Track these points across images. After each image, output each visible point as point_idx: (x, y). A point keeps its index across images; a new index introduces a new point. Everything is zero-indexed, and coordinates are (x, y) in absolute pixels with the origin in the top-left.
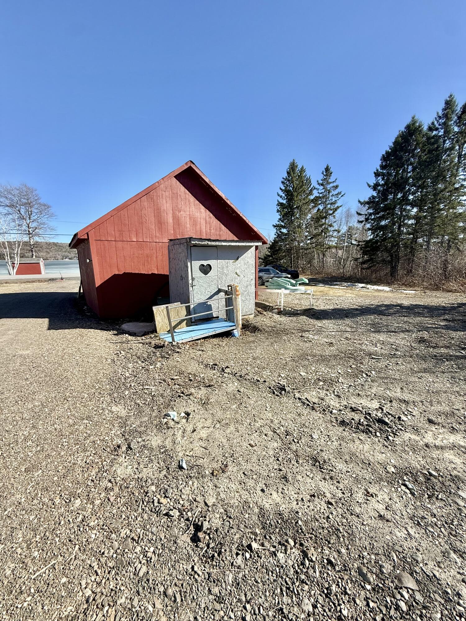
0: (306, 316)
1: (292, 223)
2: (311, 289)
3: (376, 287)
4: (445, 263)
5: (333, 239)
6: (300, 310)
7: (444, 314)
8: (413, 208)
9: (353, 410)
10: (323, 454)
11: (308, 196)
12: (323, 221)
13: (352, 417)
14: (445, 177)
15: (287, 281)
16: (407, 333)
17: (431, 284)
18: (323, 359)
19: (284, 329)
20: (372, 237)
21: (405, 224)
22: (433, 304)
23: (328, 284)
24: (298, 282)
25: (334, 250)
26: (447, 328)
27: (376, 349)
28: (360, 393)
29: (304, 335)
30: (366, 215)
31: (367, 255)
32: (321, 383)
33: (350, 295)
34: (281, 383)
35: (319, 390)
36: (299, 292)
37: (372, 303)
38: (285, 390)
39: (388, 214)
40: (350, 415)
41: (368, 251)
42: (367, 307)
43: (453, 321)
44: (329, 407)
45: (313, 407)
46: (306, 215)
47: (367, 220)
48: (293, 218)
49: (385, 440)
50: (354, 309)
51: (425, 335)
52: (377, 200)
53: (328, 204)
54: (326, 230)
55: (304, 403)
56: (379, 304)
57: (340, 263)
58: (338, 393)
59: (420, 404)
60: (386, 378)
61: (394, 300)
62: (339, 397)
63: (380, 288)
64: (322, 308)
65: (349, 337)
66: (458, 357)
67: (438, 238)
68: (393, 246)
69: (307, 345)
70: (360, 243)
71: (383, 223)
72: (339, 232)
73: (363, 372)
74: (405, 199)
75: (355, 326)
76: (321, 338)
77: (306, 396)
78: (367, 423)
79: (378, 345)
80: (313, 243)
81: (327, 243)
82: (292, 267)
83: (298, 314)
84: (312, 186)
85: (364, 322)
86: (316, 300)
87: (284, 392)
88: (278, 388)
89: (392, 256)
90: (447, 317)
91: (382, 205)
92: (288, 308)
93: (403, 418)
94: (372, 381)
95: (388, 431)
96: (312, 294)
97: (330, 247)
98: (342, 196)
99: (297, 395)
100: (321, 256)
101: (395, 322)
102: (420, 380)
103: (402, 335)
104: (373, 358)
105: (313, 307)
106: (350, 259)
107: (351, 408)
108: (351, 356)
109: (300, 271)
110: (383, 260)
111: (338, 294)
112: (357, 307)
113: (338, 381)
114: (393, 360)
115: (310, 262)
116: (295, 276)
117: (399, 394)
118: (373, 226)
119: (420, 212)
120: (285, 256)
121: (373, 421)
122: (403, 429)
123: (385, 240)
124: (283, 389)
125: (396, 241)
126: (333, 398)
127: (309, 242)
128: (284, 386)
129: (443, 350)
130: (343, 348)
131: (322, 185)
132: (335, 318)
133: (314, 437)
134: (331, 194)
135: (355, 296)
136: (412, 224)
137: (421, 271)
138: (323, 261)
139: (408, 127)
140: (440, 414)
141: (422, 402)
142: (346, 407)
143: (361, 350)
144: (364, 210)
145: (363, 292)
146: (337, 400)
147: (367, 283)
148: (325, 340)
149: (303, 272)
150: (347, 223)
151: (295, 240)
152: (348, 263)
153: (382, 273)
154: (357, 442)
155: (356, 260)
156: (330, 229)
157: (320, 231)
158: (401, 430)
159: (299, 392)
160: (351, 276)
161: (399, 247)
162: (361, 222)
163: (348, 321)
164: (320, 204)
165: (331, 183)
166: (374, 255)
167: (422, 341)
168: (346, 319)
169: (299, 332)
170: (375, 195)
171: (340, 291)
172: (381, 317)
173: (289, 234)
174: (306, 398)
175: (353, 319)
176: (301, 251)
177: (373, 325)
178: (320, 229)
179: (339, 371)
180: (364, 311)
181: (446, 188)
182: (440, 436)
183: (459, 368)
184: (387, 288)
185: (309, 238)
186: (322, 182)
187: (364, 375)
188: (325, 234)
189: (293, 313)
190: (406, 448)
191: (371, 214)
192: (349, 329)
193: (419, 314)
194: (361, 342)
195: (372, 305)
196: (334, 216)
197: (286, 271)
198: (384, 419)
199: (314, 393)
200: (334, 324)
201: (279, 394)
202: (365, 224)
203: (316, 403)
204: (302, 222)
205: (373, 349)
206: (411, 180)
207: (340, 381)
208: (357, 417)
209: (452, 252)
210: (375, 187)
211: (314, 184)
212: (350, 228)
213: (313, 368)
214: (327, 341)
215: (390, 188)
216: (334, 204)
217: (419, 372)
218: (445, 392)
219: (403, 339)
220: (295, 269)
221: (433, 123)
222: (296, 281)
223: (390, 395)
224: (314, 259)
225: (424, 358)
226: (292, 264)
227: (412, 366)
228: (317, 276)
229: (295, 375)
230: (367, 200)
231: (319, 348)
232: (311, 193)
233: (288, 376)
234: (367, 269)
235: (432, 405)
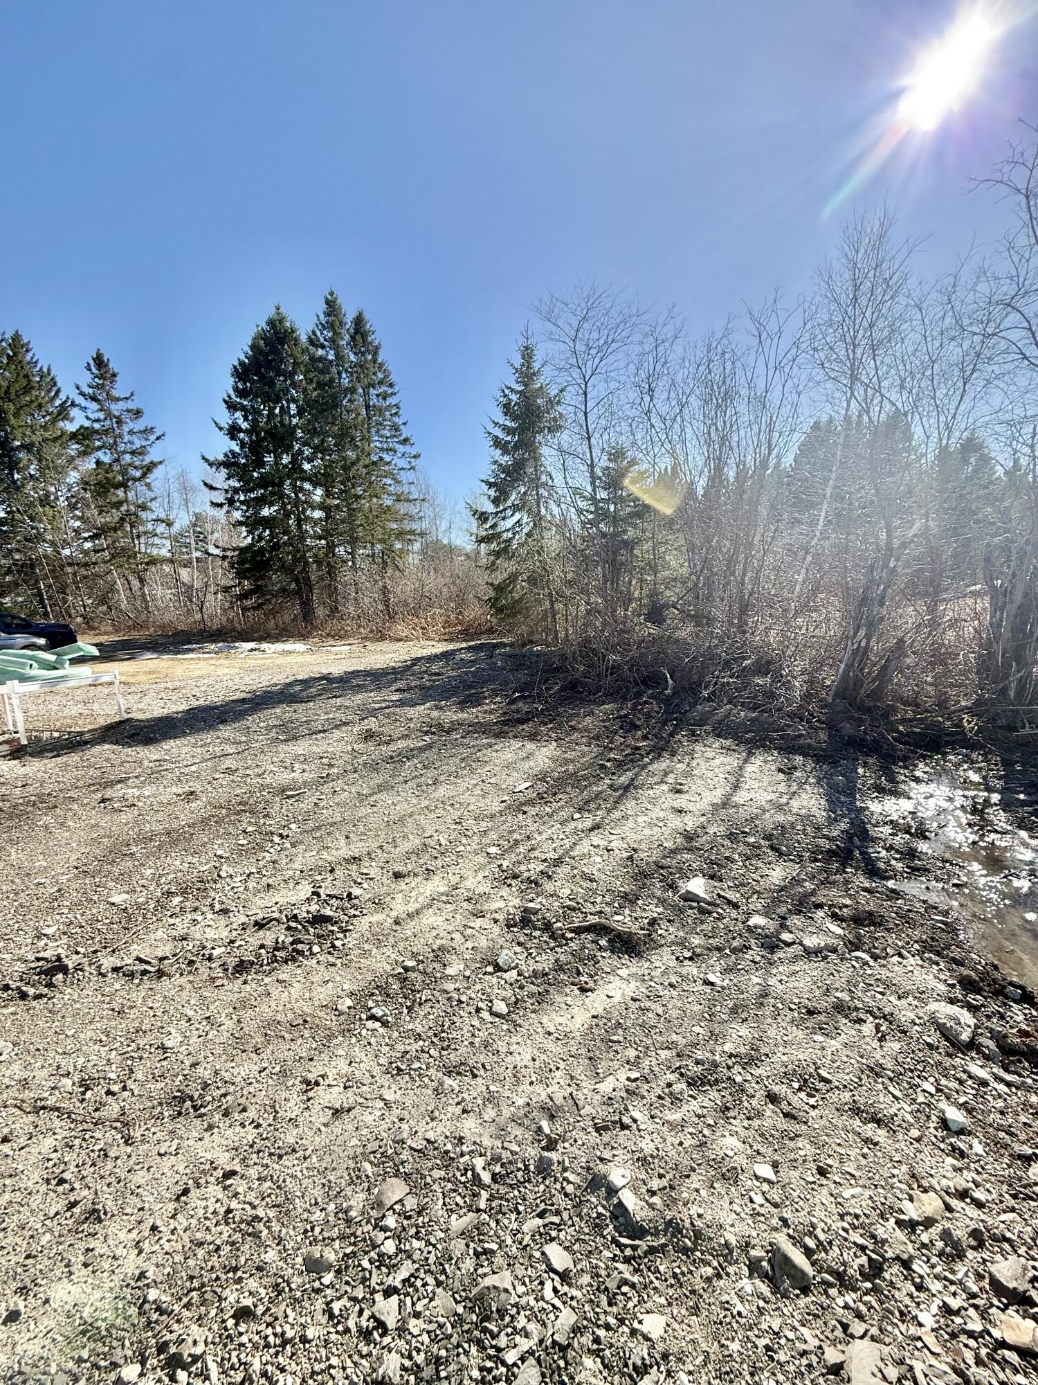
0: (112, 743)
1: (17, 489)
2: (114, 671)
3: (279, 646)
4: (385, 591)
5: (157, 541)
6: (89, 731)
7: (396, 680)
8: (315, 488)
9: (259, 925)
10: (200, 1070)
11: (54, 421)
12: (120, 492)
13: (259, 943)
14: (353, 439)
15: (23, 656)
16: (344, 729)
17: (372, 631)
18: (175, 839)
19: (39, 796)
20: (249, 540)
21: (308, 519)
22: (378, 666)
23: (169, 652)
24: (66, 657)
25: (167, 568)
26: (402, 703)
27: (293, 775)
28: (270, 881)
29: (109, 793)
30: (226, 491)
31: (248, 579)
32: (176, 900)
33: (226, 671)
34: (47, 955)
35: (172, 921)
36: (72, 683)
37: (275, 681)
38: (64, 969)
39: (272, 494)
40: (255, 939)
41: (247, 570)
42: (266, 692)
43: (409, 689)
44: (204, 947)
45: (158, 971)
46: (61, 471)
47: (231, 502)
48: (16, 476)
49: (329, 953)
50: (237, 701)
51: (372, 724)
52: (243, 461)
53: (125, 452)
54: (131, 519)
55: (132, 975)
56: (288, 681)
57: (191, 601)
58: (222, 903)
59: (379, 851)
60: (319, 828)
61: (316, 669)
62: (225, 911)
63: (288, 646)
64: (157, 712)
65: (233, 768)
66: (422, 750)
67: (365, 547)
68: (295, 560)
69: (124, 818)
70: (229, 553)
71: (266, 512)
72: (169, 524)
73: (272, 833)
74: (295, 466)
75: (244, 739)
76: (161, 789)
77: (135, 954)
78: (291, 939)
79: (297, 766)
80: (103, 550)
81: (143, 550)
82: (46, 614)
83: (86, 743)
84: (63, 396)
85: (262, 725)
86: (137, 697)
87: (60, 976)
88: (39, 974)
89: (297, 580)
90: (400, 685)
91: (255, 474)
92: (46, 735)
93: (356, 891)
94: (293, 845)
95: (332, 932)
96: (117, 682)
97: (153, 562)
98: (158, 438)
99: (107, 962)
100: (136, 584)
101: (319, 711)
102: (375, 809)
103: (337, 734)
104: (288, 797)
105: (130, 716)
106: (212, 589)
107: (256, 924)
108: (243, 807)
109: (79, 625)
110: (284, 590)
111: (198, 673)
112: (243, 695)
113: (219, 876)
114: (327, 788)
115: (103, 600)
116: (60, 637)
117: (345, 852)
118: (248, 518)
119: (328, 496)
120: (17, 585)
121: (304, 927)
122: (357, 913)
123: (276, 547)
124: (59, 966)
125: (298, 551)
126: (211, 923)
127: (88, 545)
128: (59, 959)
129: (401, 744)
130: (223, 795)
131: (94, 399)
132: (195, 730)
133: (169, 1044)
134: (126, 428)
135: (237, 671)
136: (321, 520)
137: (351, 609)
138: (143, 595)
139: (271, 323)
140: (408, 856)
141: (381, 847)
142: (244, 927)
143: (263, 787)
144: (220, 478)
145: (255, 660)
146: (223, 921)
147: (260, 639)
148: (174, 790)
149: (90, 624)
150: (187, 505)
151: (39, 537)
152: (210, 597)
153: (287, 617)
154: (276, 991)
155: (227, 589)
156: (143, 515)
157: (116, 519)
158: (355, 916)
159: (114, 951)
160: (223, 627)
161: (306, 562)
162: (220, 505)
163: (226, 731)
164: (99, 448)
165: (118, 399)
166: (261, 578)
167: (369, 736)
168: (221, 727)
169: (94, 792)
170: (237, 449)
171: (202, 663)
172: (295, 706)
173: (13, 520)
174: (139, 959)
175: (237, 725)
176: (69, 570)
177: (282, 727)
178: (116, 515)
179: (219, 852)
180: (259, 701)
181: (358, 459)
182: (413, 894)
183: (425, 767)
184: (300, 647)
185: (86, 535)
186: (91, 391)
187: (277, 839)
188: (132, 526)
189: (72, 743)
190: (367, 947)
191: (236, 491)
192: (230, 749)
193: (360, 688)
194: (260, 771)
195: (276, 685)
196: (148, 485)
197: (26, 627)
198: (323, 912)
199: (160, 933)
200: (195, 746)
201: (45, 991)
202: (228, 512)
203: (166, 958)
204: (52, 489)
205: (285, 777)
206: (299, 433)
207: (223, 874)
208: (268, 937)
209: (390, 571)
210: (233, 431)
211: (67, 391)
212: (198, 517)
213: (149, 872)
214: (180, 791)
215: (264, 439)
216: (140, 454)
217: (371, 795)
218: (411, 816)
219: (338, 741)
220: (61, 621)
221: (314, 332)
222: (59, 655)
223: (330, 859)
224: (112, 589)
225: (375, 767)
226: (44, 607)
227: (359, 789)
228: (134, 635)
229: (94, 911)
230: (221, 458)
231: (160, 816)
232: (63, 412)
233: (72, 923)
234: (254, 608)
235: (395, 847)
